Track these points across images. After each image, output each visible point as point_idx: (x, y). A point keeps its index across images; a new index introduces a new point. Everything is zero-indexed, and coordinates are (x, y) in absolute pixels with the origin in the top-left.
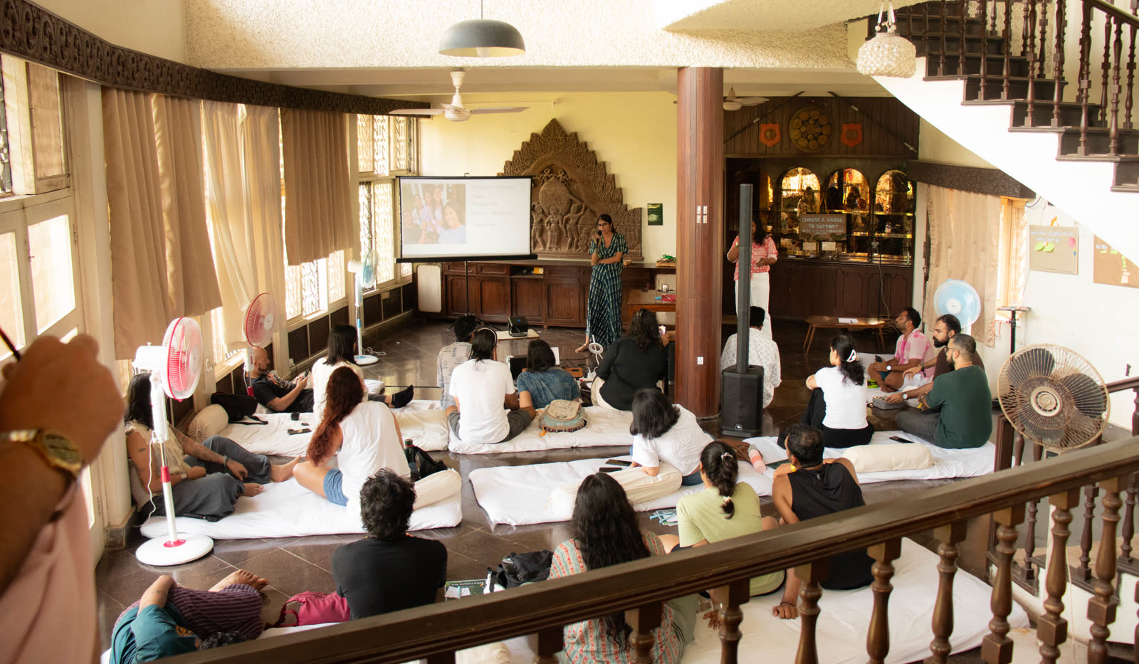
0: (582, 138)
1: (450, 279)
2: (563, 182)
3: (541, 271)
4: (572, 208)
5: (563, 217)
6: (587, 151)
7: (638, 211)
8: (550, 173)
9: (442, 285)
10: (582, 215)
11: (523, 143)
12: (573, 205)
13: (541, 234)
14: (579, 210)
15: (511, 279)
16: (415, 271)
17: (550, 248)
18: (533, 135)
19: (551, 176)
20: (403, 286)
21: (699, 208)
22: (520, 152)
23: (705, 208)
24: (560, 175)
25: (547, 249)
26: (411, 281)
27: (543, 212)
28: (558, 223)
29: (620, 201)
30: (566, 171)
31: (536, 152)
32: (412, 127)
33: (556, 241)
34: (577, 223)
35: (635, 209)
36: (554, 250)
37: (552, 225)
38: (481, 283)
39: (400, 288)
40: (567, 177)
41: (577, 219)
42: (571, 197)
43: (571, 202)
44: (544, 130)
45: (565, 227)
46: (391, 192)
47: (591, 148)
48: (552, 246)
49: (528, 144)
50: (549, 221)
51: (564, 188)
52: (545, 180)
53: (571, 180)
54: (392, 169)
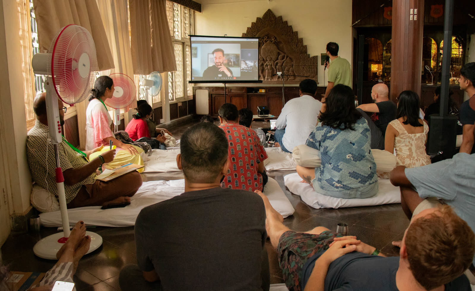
0: (284, 19)
1: (213, 96)
2: (274, 43)
3: (263, 91)
4: (279, 57)
5: (274, 62)
6: (288, 26)
7: (316, 58)
8: (267, 39)
9: (209, 100)
10: (285, 60)
11: (252, 23)
12: (280, 55)
13: (262, 72)
14: (283, 58)
15: (248, 95)
16: (194, 93)
17: (267, 79)
18: (258, 18)
19: (268, 40)
20: (188, 101)
21: (412, 10)
22: (250, 28)
23: (416, 10)
24: (273, 40)
25: (266, 80)
26: (192, 99)
27: (263, 60)
28: (272, 65)
29: (306, 52)
30: (276, 37)
31: (260, 27)
32: (191, 17)
33: (270, 75)
34: (282, 65)
35: (314, 56)
36: (269, 80)
37: (268, 67)
38: (231, 98)
39: (186, 101)
40: (277, 40)
41: (282, 62)
42: (279, 51)
43: (279, 54)
44: (264, 15)
45: (276, 68)
46: (182, 50)
47: (289, 24)
48: (268, 78)
49: (255, 23)
50: (267, 65)
51: (275, 46)
52: (265, 42)
53: (278, 42)
54: (182, 37)
